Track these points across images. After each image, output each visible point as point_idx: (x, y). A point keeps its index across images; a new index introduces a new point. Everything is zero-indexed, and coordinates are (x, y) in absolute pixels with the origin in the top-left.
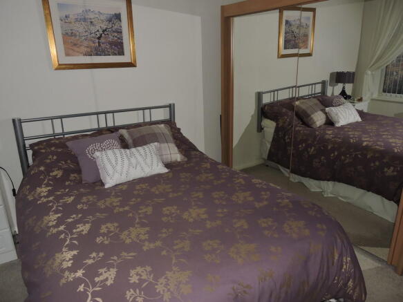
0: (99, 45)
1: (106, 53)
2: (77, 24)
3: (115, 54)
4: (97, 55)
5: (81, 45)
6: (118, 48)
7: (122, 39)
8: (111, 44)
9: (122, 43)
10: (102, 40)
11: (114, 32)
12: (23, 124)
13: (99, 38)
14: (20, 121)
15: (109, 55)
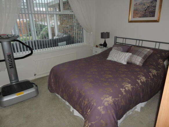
0: (145, 13)
1: (147, 16)
2: (139, 6)
3: (151, 17)
4: (143, 17)
5: (138, 14)
6: (153, 14)
7: (155, 10)
8: (150, 12)
9: (155, 11)
10: (147, 11)
11: (152, 7)
12: (117, 38)
13: (145, 10)
14: (117, 37)
15: (148, 17)
